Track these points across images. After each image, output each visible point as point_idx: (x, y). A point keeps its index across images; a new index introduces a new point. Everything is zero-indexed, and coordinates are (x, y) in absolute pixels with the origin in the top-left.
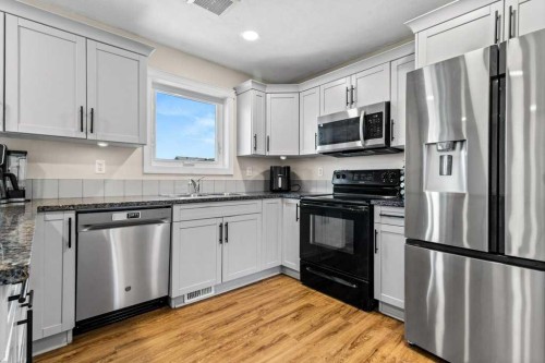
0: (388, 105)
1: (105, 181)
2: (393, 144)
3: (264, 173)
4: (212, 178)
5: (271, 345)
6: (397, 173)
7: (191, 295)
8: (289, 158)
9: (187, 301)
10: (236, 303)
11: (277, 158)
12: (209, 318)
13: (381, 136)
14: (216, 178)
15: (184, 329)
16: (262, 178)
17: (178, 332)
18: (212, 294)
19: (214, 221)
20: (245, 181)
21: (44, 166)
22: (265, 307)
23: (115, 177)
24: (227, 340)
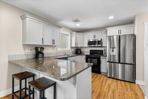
0: (102, 39)
2: (102, 46)
3: (75, 50)
6: (102, 51)
8: (81, 47)
13: (100, 44)
16: (74, 51)
20: (72, 52)
23: (53, 52)
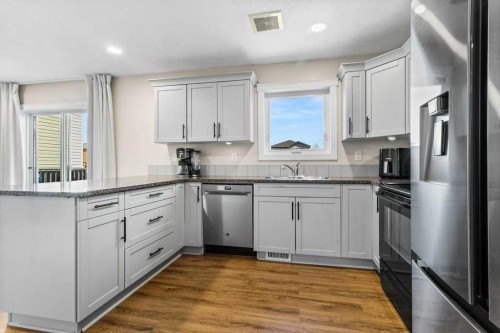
1: (236, 166)
4: (314, 163)
5: (276, 311)
7: (271, 254)
9: (267, 258)
10: (297, 274)
11: (385, 139)
12: (267, 274)
14: (318, 163)
15: (246, 273)
17: (240, 272)
18: (289, 260)
19: (287, 199)
20: (352, 166)
21: (210, 158)
22: (313, 287)
23: (242, 163)
24: (257, 291)
